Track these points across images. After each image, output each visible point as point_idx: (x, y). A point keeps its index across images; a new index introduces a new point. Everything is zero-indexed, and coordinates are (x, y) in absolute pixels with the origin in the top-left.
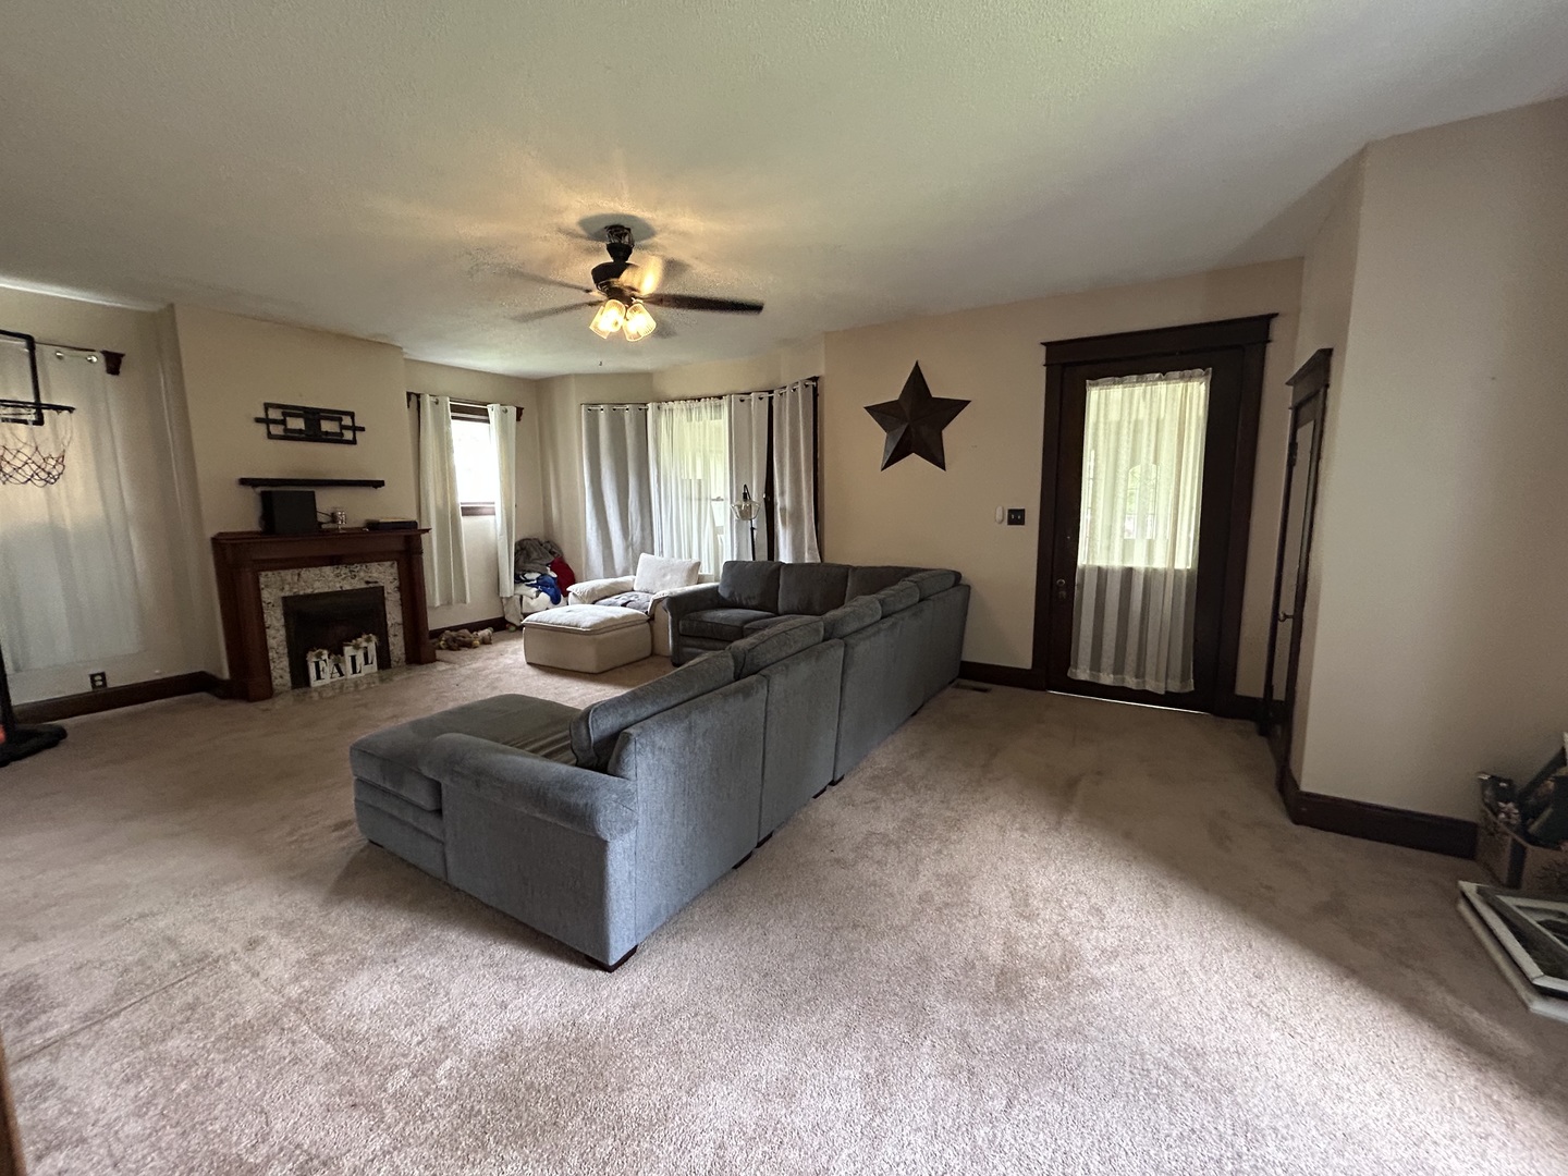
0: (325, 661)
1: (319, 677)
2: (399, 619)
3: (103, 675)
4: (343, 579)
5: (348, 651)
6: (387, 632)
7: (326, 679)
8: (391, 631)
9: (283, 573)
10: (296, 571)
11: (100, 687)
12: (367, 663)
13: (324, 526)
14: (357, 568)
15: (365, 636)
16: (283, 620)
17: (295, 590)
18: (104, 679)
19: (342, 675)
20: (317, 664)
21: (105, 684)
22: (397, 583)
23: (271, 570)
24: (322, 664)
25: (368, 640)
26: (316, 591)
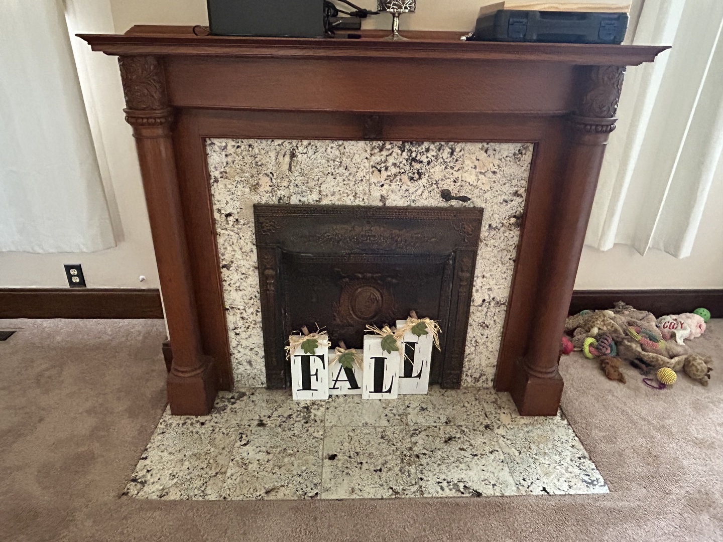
0: (322, 358)
1: (307, 385)
2: (502, 291)
3: (79, 268)
4: (391, 179)
5: (372, 346)
6: (467, 314)
7: (321, 389)
8: (476, 316)
9: (260, 146)
10: (287, 145)
11: (75, 284)
12: (408, 373)
13: (368, 25)
14: (427, 151)
15: (413, 321)
16: (254, 257)
17: (281, 193)
18: (81, 275)
19: (354, 385)
20: (306, 362)
21: (82, 282)
22: (517, 205)
23: (234, 137)
24: (315, 363)
25: (419, 330)
26: (325, 202)
